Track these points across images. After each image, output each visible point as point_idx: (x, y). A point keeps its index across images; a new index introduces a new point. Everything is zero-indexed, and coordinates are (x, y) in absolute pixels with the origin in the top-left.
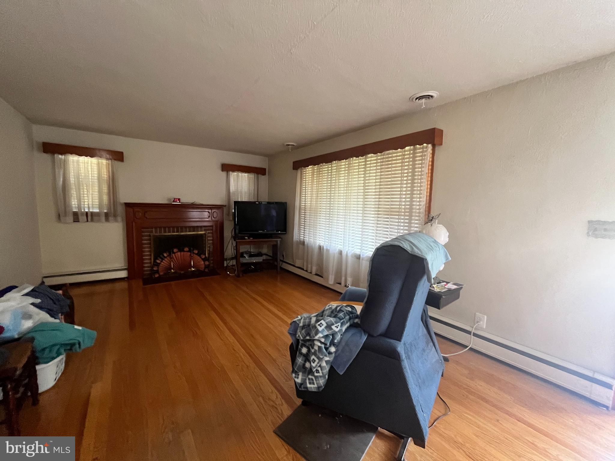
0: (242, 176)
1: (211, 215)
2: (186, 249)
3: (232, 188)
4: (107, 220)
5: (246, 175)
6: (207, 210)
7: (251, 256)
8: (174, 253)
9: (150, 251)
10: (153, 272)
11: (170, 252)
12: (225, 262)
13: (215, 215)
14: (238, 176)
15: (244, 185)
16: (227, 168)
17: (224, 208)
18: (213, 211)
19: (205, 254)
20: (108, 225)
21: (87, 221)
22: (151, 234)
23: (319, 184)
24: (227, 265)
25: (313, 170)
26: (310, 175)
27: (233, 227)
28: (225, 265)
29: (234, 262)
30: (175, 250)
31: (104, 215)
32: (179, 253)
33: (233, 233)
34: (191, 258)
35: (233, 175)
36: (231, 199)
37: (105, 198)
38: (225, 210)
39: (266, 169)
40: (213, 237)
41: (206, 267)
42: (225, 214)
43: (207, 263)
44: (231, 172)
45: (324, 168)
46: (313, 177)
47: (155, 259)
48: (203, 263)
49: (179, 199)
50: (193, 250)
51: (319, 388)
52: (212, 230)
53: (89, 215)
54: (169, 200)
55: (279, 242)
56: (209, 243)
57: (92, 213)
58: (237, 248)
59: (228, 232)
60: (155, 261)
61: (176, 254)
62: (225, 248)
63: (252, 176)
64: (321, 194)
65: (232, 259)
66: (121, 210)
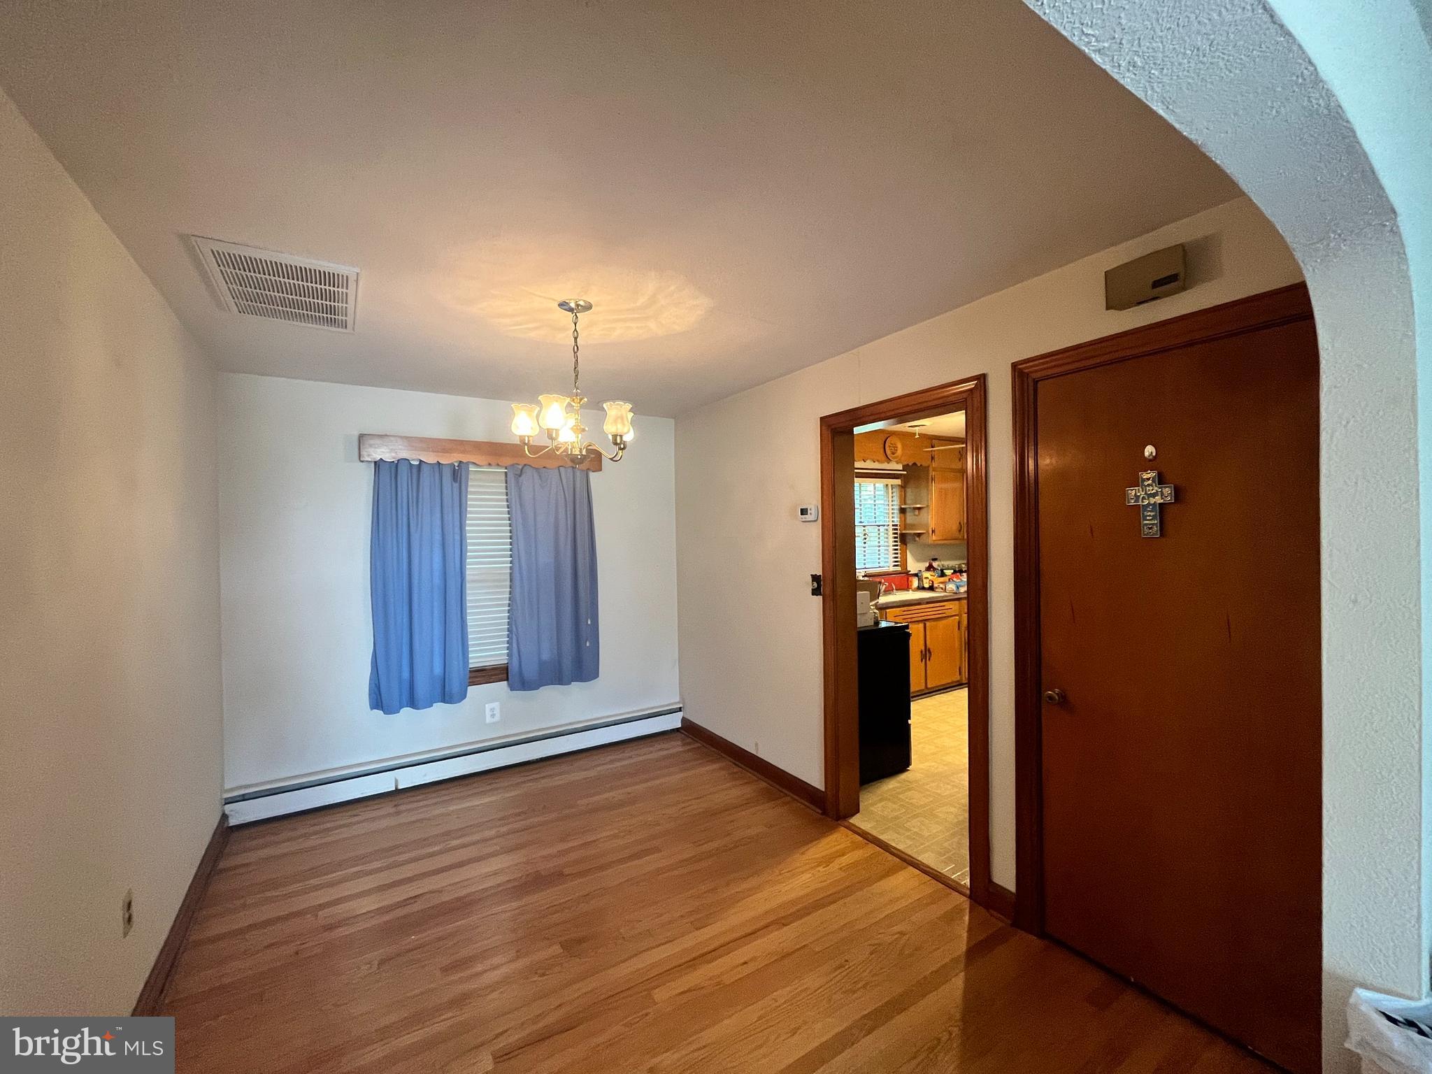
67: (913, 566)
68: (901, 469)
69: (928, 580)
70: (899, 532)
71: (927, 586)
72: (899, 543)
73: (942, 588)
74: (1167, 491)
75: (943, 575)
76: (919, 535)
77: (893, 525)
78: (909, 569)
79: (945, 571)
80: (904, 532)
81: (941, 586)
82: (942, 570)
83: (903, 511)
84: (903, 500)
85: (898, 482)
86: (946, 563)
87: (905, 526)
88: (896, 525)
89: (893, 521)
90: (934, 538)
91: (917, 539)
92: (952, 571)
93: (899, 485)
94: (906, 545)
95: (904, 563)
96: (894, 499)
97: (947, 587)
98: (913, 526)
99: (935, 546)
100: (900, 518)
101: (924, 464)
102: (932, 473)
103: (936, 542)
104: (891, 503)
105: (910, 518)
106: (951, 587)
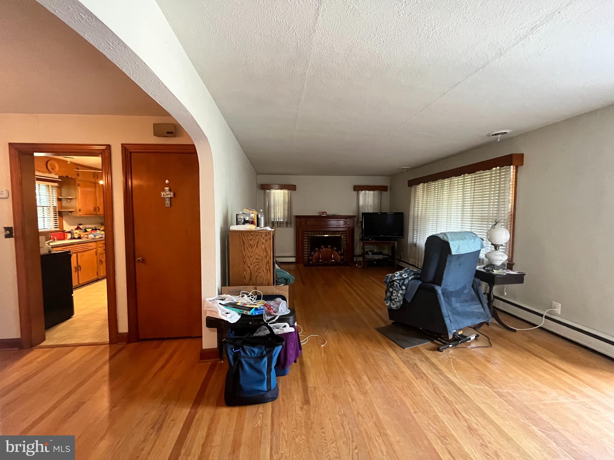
0: (368, 194)
1: (346, 223)
2: (329, 246)
3: (361, 203)
4: (287, 226)
5: (372, 192)
6: (343, 220)
7: (374, 253)
8: (322, 248)
9: (308, 246)
10: (310, 260)
11: (320, 248)
12: (355, 258)
13: (348, 223)
14: (365, 193)
15: (370, 200)
16: (358, 188)
17: (355, 217)
18: (347, 220)
19: (341, 251)
20: (286, 229)
21: (278, 227)
22: (309, 235)
23: (427, 198)
24: (356, 260)
25: (424, 187)
26: (421, 191)
27: (361, 231)
28: (355, 260)
29: (361, 259)
30: (322, 247)
31: (285, 223)
32: (325, 249)
33: (361, 236)
34: (332, 253)
35: (362, 193)
36: (360, 211)
37: (286, 213)
38: (356, 219)
39: (387, 186)
40: (347, 239)
41: (342, 260)
42: (355, 223)
43: (342, 257)
44: (360, 191)
45: (432, 185)
46: (423, 192)
47: (311, 252)
48: (339, 257)
49: (326, 213)
50: (334, 247)
51: (397, 307)
52: (346, 233)
53: (279, 222)
54: (320, 213)
55: (396, 244)
56: (344, 244)
57: (280, 222)
58: (363, 248)
59: (357, 236)
60: (310, 253)
61: (323, 249)
62: (355, 246)
63: (376, 192)
64: (429, 205)
65: (359, 256)
66: (293, 220)
67: (67, 227)
68: (58, 178)
69: (77, 234)
70: (57, 210)
71: (76, 237)
72: (58, 216)
73: (86, 237)
74: (172, 194)
75: (86, 231)
76: (71, 212)
77: (54, 207)
78: (64, 229)
79: (87, 230)
80: (61, 210)
81: (86, 236)
82: (85, 229)
83: (59, 200)
84: (60, 194)
85: (56, 184)
86: (87, 226)
87: (61, 207)
88: (56, 207)
89: (53, 205)
90: (80, 213)
91: (70, 214)
92: (91, 229)
93: (56, 186)
94: (63, 218)
95: (61, 226)
96: (53, 193)
97: (89, 236)
98: (66, 208)
99: (80, 217)
100: (58, 203)
101: (73, 177)
102: (77, 182)
103: (82, 216)
104: (51, 195)
105: (64, 203)
106: (91, 236)
